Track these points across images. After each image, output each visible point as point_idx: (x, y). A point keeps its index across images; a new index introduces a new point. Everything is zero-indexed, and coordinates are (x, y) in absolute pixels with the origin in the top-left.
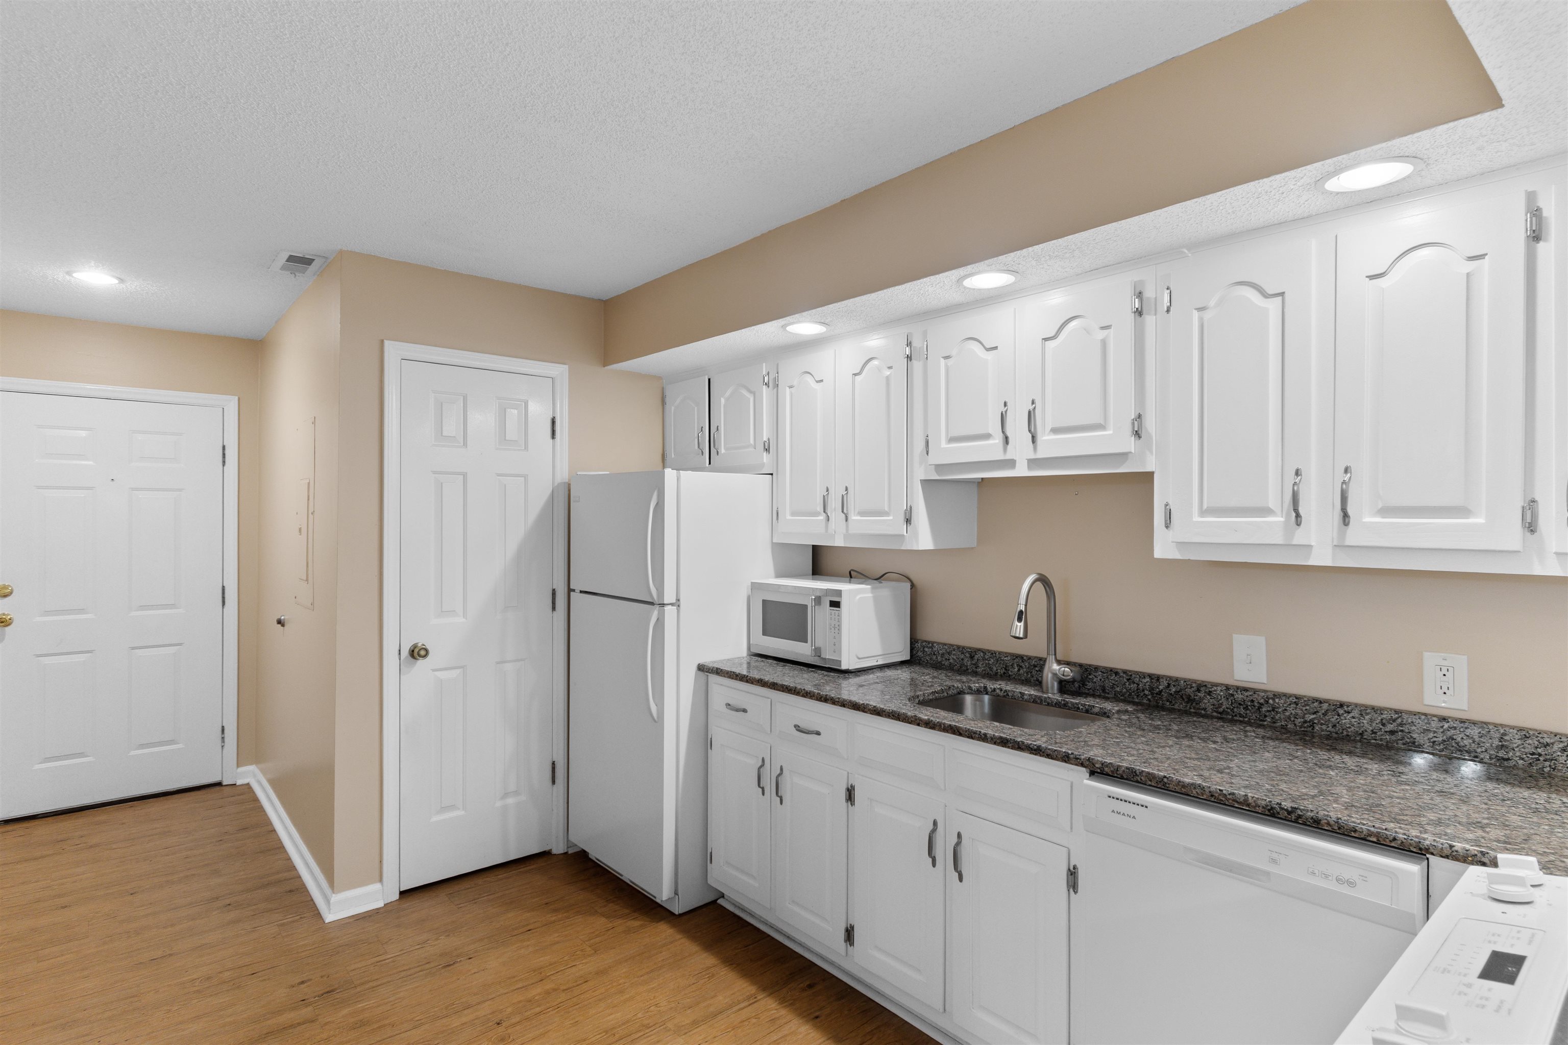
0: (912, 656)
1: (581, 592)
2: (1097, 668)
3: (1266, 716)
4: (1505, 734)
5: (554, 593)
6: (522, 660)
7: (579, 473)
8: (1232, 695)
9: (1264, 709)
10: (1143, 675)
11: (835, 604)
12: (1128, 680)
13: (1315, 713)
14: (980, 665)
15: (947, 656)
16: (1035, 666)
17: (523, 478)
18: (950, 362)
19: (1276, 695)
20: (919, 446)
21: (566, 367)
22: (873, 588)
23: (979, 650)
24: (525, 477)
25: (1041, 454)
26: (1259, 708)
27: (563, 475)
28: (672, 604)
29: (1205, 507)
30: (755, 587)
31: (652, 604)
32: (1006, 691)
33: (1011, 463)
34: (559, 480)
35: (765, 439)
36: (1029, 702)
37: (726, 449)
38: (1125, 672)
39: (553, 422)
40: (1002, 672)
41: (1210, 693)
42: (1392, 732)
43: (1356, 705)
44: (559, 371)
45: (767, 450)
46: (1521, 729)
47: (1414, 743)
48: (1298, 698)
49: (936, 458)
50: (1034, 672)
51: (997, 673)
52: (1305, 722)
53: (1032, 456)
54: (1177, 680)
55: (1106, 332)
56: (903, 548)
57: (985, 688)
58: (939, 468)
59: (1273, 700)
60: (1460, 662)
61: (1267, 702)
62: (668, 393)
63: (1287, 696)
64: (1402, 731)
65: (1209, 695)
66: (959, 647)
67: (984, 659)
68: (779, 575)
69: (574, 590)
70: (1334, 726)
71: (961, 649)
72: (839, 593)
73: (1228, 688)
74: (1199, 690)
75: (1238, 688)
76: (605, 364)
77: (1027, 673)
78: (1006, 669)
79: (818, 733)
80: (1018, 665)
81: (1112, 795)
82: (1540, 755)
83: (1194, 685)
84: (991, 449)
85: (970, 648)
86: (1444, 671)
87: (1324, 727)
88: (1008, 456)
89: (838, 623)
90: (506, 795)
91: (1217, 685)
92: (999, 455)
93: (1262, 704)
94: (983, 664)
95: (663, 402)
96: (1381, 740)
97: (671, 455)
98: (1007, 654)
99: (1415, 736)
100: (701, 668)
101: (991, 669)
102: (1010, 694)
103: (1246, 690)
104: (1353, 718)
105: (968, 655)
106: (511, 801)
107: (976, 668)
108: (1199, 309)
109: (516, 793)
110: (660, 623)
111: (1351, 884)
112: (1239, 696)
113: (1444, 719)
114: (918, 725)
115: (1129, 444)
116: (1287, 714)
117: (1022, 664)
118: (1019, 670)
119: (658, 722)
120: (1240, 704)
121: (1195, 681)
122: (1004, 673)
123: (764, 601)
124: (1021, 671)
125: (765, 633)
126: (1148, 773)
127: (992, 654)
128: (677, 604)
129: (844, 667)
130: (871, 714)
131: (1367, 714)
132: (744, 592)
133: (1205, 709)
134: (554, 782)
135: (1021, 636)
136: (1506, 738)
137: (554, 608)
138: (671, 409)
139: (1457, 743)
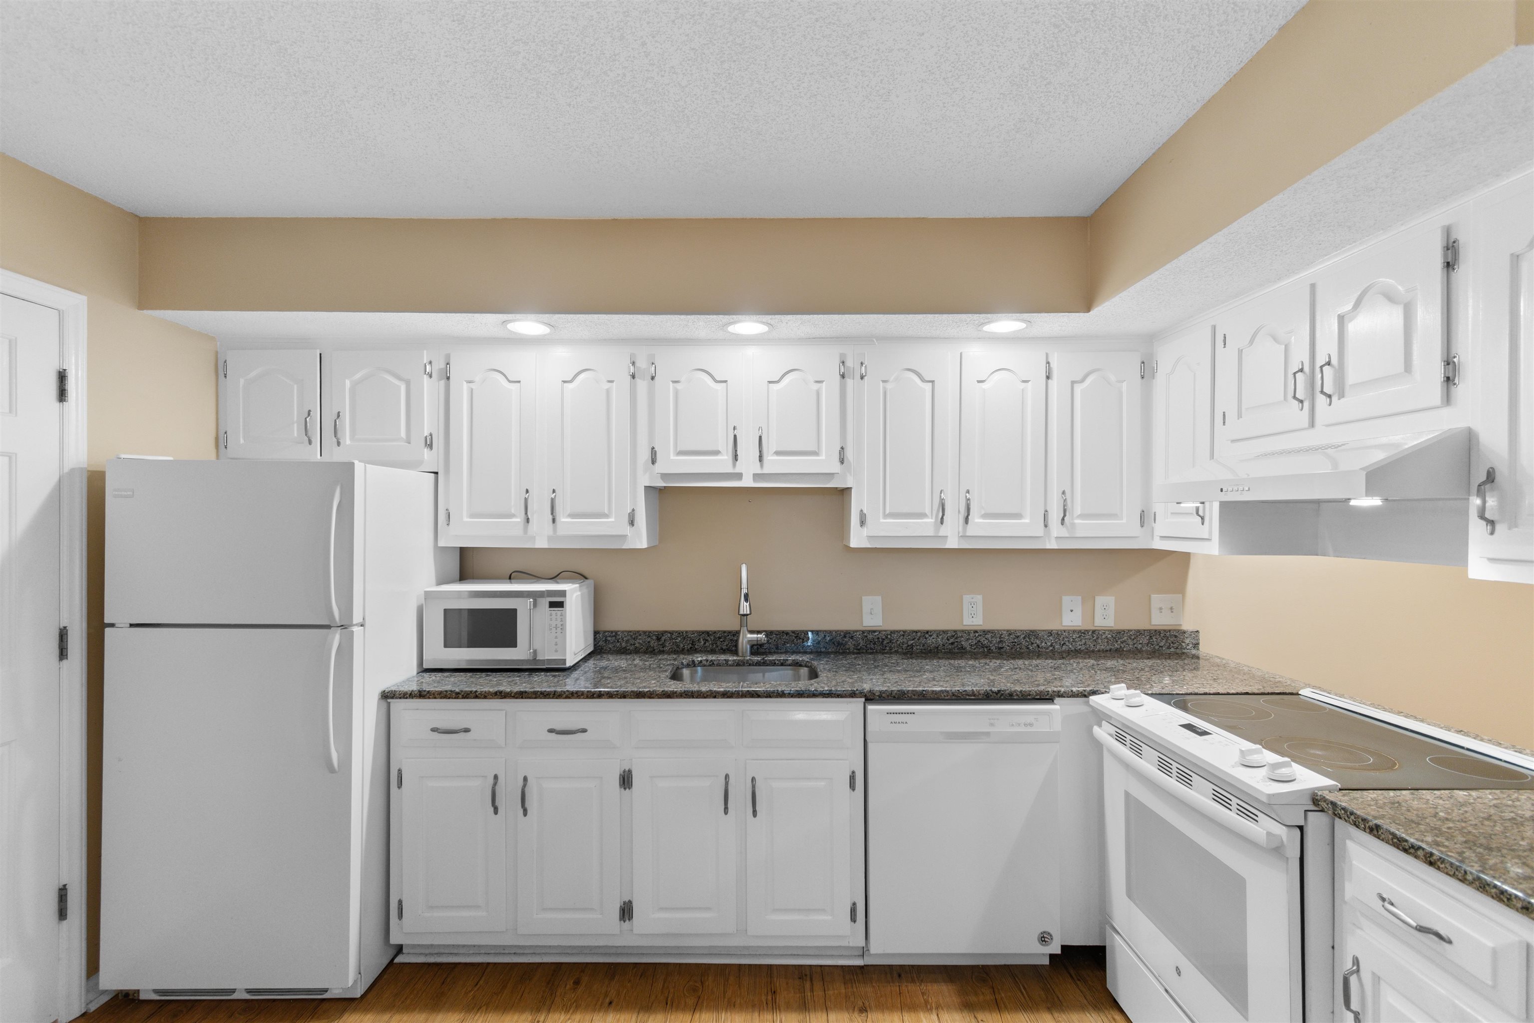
1: (128, 626)
3: (886, 647)
4: (1001, 635)
5: (62, 633)
7: (123, 456)
8: (866, 636)
9: (885, 642)
11: (557, 605)
12: (796, 637)
13: (913, 640)
14: (667, 645)
15: (632, 642)
16: (720, 638)
18: (678, 386)
19: (893, 632)
20: (644, 455)
22: (580, 586)
23: (666, 632)
24: (11, 457)
25: (766, 470)
26: (883, 642)
27: (83, 455)
29: (887, 512)
30: (428, 596)
31: (328, 627)
32: (712, 661)
33: (739, 476)
34: (70, 464)
35: (426, 433)
36: (732, 666)
37: (352, 437)
38: (793, 632)
39: (62, 377)
40: (689, 647)
41: (852, 638)
42: (952, 643)
43: (935, 631)
45: (430, 446)
46: (1008, 631)
47: (962, 647)
48: (904, 632)
49: (661, 467)
50: (719, 643)
51: (683, 649)
52: (908, 646)
53: (759, 471)
54: (830, 632)
55: (819, 385)
56: (624, 547)
57: (693, 661)
58: (664, 476)
59: (890, 635)
60: (979, 598)
61: (887, 637)
62: (229, 361)
63: (898, 632)
64: (957, 642)
65: (852, 639)
66: (645, 632)
67: (671, 639)
68: (440, 583)
69: (109, 625)
70: (924, 645)
71: (648, 634)
72: (563, 593)
73: (863, 632)
74: (845, 637)
75: (869, 631)
76: (140, 305)
77: (712, 645)
78: (692, 644)
79: (584, 731)
80: (703, 640)
81: (889, 712)
82: (1015, 642)
83: (842, 634)
84: (722, 463)
85: (657, 632)
86: (973, 605)
87: (918, 647)
88: (737, 470)
89: (562, 623)
91: (857, 631)
92: (729, 469)
93: (884, 639)
94: (670, 643)
96: (947, 649)
97: (238, 440)
98: (693, 632)
99: (963, 643)
100: (383, 694)
101: (678, 646)
102: (715, 663)
103: (875, 631)
104: (933, 638)
105: (654, 638)
107: (663, 647)
108: (884, 381)
110: (346, 647)
111: (1031, 725)
112: (870, 636)
113: (976, 632)
114: (715, 697)
115: (835, 467)
116: (898, 643)
117: (708, 638)
118: (705, 643)
119: (339, 771)
120: (871, 642)
121: (842, 631)
122: (691, 648)
123: (445, 610)
124: (707, 644)
125: (448, 645)
126: (913, 691)
127: (679, 633)
128: (362, 623)
129: (569, 664)
130: (659, 698)
131: (940, 635)
133: (849, 649)
134: (64, 915)
135: (748, 613)
136: (1002, 636)
137: (63, 656)
139: (982, 644)
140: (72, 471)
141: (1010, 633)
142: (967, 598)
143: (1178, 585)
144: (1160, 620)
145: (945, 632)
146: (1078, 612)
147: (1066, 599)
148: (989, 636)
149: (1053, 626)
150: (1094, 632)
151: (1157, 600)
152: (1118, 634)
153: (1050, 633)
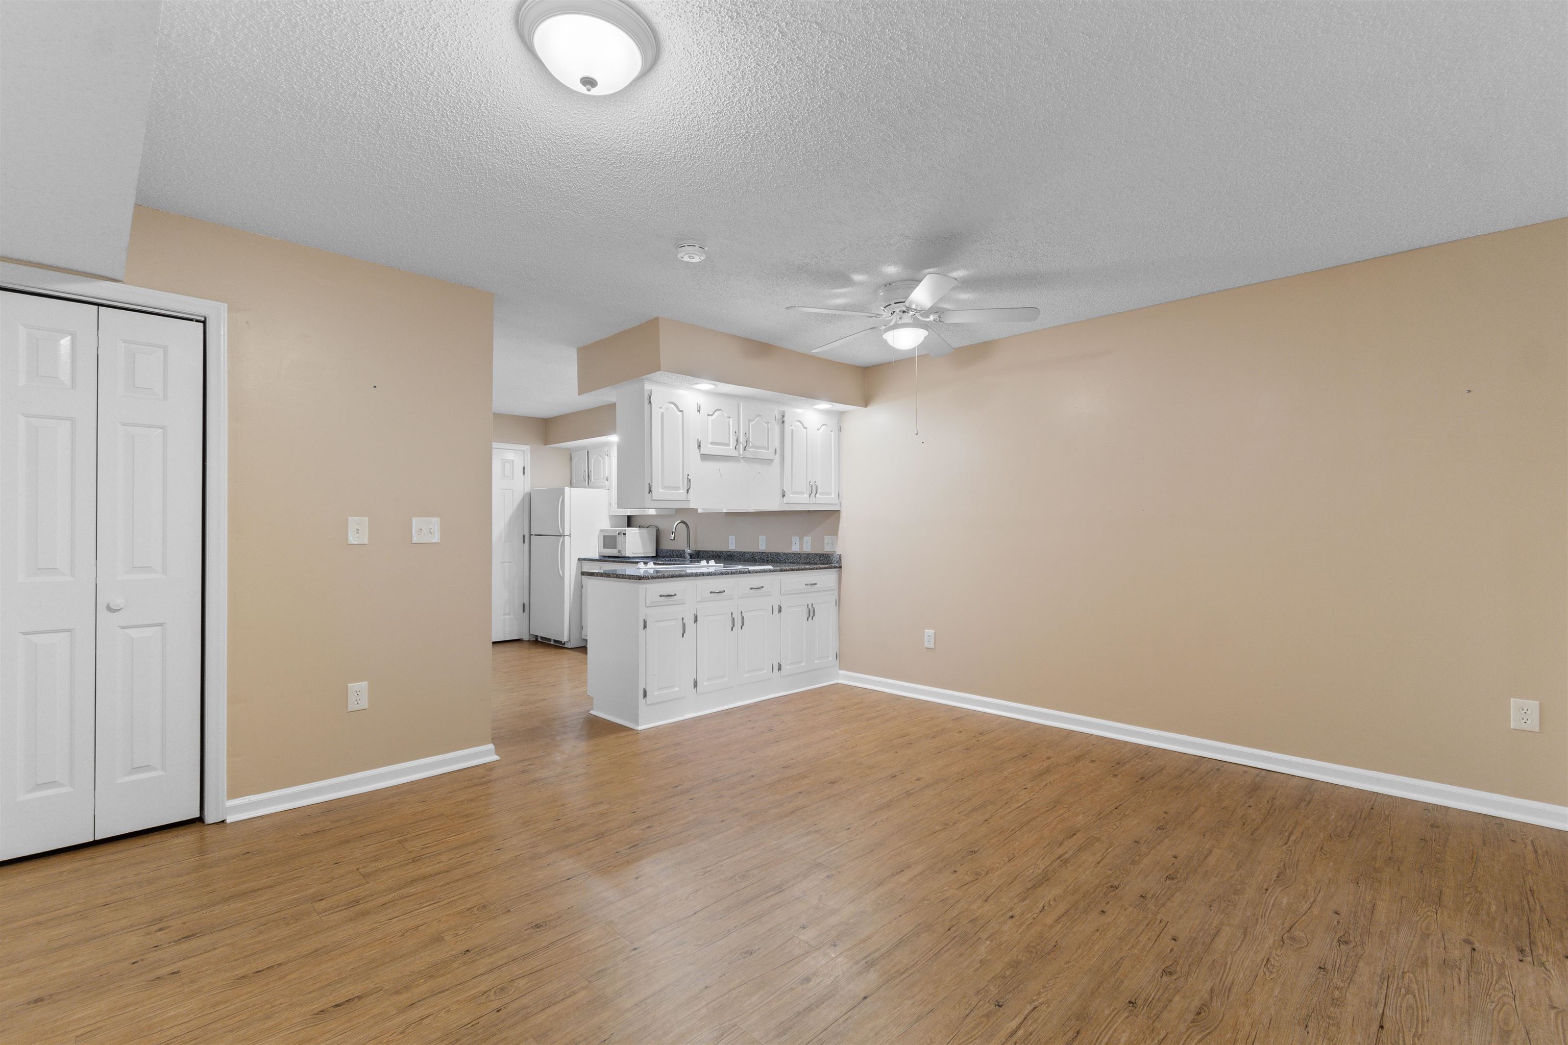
0: (656, 555)
1: (535, 535)
2: (701, 551)
5: (524, 536)
6: (511, 562)
7: (535, 489)
10: (710, 551)
11: (624, 534)
12: (708, 553)
15: (666, 553)
17: (511, 491)
19: (734, 552)
21: (529, 446)
22: (641, 529)
23: (675, 550)
24: (513, 490)
27: (528, 489)
28: (568, 536)
30: (601, 531)
31: (560, 536)
34: (526, 491)
35: (607, 476)
37: (594, 479)
39: (524, 469)
43: (747, 552)
44: (526, 448)
45: (607, 480)
54: (717, 551)
60: (764, 538)
62: (572, 455)
68: (611, 527)
69: (532, 535)
72: (625, 530)
76: (545, 445)
85: (672, 549)
87: (742, 559)
90: (505, 614)
95: (571, 460)
97: (574, 481)
100: (579, 559)
104: (747, 555)
106: (507, 617)
109: (509, 614)
110: (563, 542)
112: (728, 554)
119: (562, 578)
123: (604, 536)
125: (604, 548)
128: (570, 535)
129: (627, 555)
132: (597, 533)
134: (524, 611)
137: (524, 542)
138: (574, 462)
140: (526, 493)
141: (771, 553)
142: (760, 537)
143: (834, 531)
144: (827, 549)
145: (750, 552)
146: (798, 543)
147: (794, 538)
148: (764, 555)
149: (786, 551)
150: (799, 554)
151: (827, 539)
152: (808, 555)
153: (784, 554)
